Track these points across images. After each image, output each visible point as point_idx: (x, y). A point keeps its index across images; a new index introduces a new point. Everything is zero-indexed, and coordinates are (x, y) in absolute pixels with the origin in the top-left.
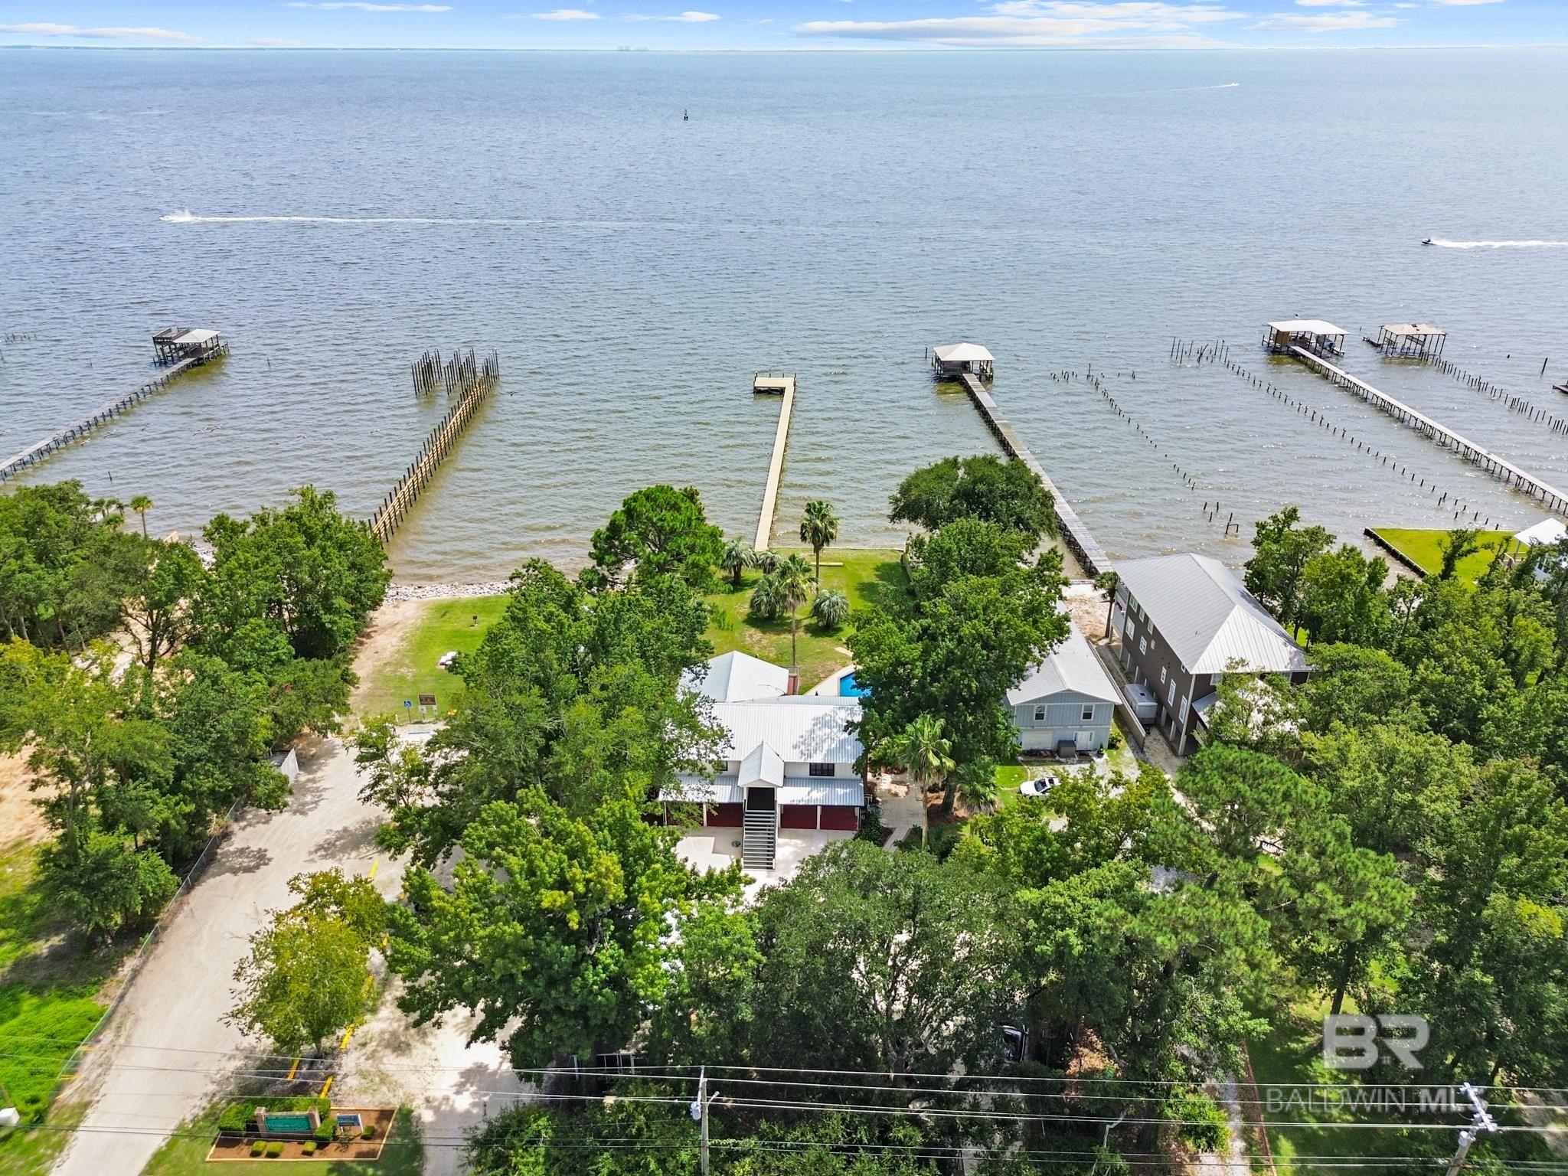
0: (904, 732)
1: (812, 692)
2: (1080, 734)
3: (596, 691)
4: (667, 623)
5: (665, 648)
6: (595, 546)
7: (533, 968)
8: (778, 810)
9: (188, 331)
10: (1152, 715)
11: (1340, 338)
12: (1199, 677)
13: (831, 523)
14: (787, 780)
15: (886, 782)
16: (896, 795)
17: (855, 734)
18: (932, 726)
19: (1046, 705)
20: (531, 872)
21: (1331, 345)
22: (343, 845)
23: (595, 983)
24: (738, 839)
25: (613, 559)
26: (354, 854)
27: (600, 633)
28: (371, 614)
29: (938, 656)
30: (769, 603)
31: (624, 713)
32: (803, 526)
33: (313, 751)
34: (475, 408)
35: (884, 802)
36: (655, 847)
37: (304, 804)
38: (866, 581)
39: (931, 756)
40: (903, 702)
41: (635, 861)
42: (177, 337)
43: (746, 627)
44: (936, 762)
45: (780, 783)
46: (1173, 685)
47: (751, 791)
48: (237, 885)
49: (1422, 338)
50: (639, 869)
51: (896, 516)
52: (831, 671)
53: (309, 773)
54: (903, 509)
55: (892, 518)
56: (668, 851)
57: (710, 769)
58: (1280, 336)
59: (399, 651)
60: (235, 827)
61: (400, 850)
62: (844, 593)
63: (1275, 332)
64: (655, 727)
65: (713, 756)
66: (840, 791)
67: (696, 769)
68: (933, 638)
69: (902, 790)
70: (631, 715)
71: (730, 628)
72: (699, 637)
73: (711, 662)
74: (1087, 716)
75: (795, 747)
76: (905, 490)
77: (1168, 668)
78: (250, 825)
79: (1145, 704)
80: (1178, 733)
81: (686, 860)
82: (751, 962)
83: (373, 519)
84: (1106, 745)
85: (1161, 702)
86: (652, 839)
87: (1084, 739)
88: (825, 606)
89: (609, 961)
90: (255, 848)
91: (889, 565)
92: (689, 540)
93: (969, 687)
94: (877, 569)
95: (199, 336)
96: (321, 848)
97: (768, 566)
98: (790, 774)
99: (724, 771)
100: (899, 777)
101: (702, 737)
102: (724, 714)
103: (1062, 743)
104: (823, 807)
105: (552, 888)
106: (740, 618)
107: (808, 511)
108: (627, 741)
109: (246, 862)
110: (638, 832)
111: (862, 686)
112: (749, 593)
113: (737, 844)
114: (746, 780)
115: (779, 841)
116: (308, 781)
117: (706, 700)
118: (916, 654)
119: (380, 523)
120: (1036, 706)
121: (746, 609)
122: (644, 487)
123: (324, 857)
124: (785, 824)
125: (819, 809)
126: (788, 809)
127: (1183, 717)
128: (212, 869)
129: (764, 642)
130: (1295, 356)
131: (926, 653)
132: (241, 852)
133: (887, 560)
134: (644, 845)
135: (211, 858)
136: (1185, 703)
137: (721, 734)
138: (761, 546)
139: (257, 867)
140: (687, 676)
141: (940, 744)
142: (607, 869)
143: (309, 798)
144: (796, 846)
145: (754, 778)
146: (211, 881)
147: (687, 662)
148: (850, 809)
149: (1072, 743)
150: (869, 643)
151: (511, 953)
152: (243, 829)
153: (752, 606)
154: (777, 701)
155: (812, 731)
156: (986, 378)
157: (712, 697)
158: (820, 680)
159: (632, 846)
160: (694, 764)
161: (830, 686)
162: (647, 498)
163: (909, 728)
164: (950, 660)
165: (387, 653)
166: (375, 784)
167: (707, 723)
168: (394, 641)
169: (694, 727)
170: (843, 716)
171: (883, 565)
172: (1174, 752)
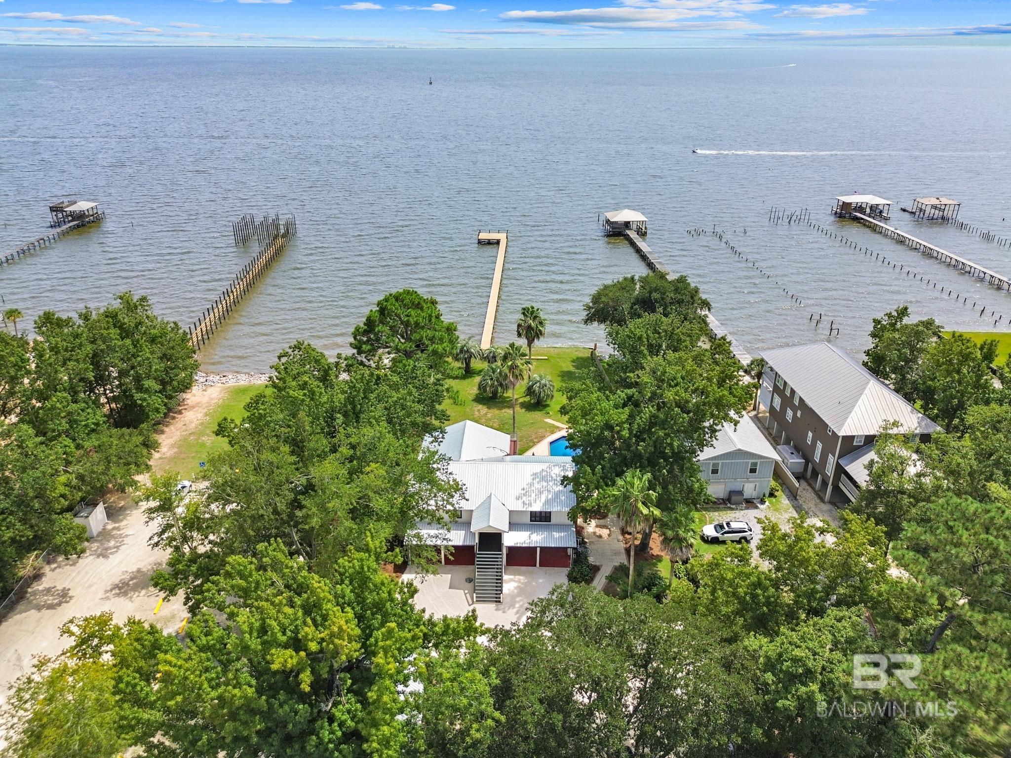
0: (614, 483)
1: (529, 453)
2: (746, 485)
3: (345, 451)
4: (410, 394)
5: (409, 415)
6: (355, 338)
7: (267, 728)
8: (504, 551)
9: (75, 203)
10: (800, 469)
11: (886, 207)
12: (844, 437)
13: (541, 323)
14: (513, 526)
15: (591, 527)
16: (600, 536)
17: (570, 487)
18: (641, 479)
19: (720, 462)
20: (263, 630)
21: (881, 212)
22: (135, 584)
23: (330, 741)
24: (472, 576)
25: (369, 347)
26: (143, 592)
27: (351, 400)
28: (184, 395)
29: (641, 420)
30: (492, 386)
31: (368, 469)
32: (519, 326)
33: (122, 503)
34: (279, 253)
35: (591, 543)
36: (392, 600)
37: (107, 549)
38: (566, 369)
39: (640, 505)
40: (611, 459)
41: (373, 614)
42: (67, 206)
43: (475, 404)
44: (645, 511)
45: (506, 528)
46: (819, 446)
47: (482, 536)
48: (39, 621)
49: (943, 207)
50: (376, 623)
51: (589, 320)
52: (542, 438)
53: (115, 522)
54: (594, 315)
55: (586, 322)
56: (405, 603)
57: (446, 517)
58: (846, 206)
59: (202, 424)
60: (47, 569)
61: (172, 591)
62: (549, 377)
63: (841, 203)
64: (398, 482)
65: (449, 507)
66: (556, 535)
67: (435, 519)
68: (637, 405)
69: (605, 532)
70: (375, 473)
71: (463, 404)
72: (437, 406)
73: (448, 429)
74: (753, 471)
75: (518, 498)
76: (596, 299)
77: (814, 432)
78: (59, 567)
79: (797, 460)
80: (825, 484)
81: (424, 611)
82: (490, 722)
83: (193, 327)
84: (767, 495)
85: (808, 459)
86: (389, 593)
87: (749, 490)
88: (536, 388)
89: (345, 717)
90: (60, 587)
91: (582, 358)
92: (430, 333)
93: (671, 445)
94: (573, 361)
95: (83, 205)
96: (116, 586)
97: (491, 358)
98: (515, 520)
99: (459, 519)
100: (602, 522)
101: (439, 490)
102: (459, 471)
103: (731, 493)
104: (541, 548)
105: (286, 646)
106: (471, 398)
107: (524, 313)
108: (371, 494)
109: (50, 600)
110: (375, 586)
111: (574, 447)
112: (477, 379)
113: (470, 580)
114: (477, 526)
115: (505, 577)
116: (114, 528)
117: (443, 458)
118: (624, 417)
119: (199, 329)
120: (712, 462)
121: (475, 391)
122: (394, 291)
123: (118, 595)
124: (509, 563)
125: (538, 549)
126: (511, 549)
127: (830, 470)
128: (20, 607)
129: (489, 415)
130: (856, 219)
131: (631, 416)
132: (48, 590)
133: (581, 355)
134: (381, 599)
135: (21, 596)
136: (831, 460)
137: (457, 488)
138: (485, 345)
139: (59, 604)
140: (428, 439)
141: (648, 495)
142: (340, 628)
143: (112, 543)
144: (519, 581)
145: (484, 525)
146: (18, 617)
147: (427, 429)
148: (565, 549)
149: (740, 493)
150: (582, 408)
151: (242, 716)
152: (53, 570)
153: (479, 388)
154: (501, 460)
155: (532, 484)
156: (642, 234)
157: (448, 455)
158: (534, 444)
159: (370, 598)
160: (432, 514)
161: (542, 448)
162: (397, 300)
163: (620, 482)
164: (653, 422)
165: (193, 425)
166: (163, 532)
167: (444, 478)
168: (200, 416)
169: (433, 482)
170: (557, 472)
171: (578, 358)
172: (822, 500)
